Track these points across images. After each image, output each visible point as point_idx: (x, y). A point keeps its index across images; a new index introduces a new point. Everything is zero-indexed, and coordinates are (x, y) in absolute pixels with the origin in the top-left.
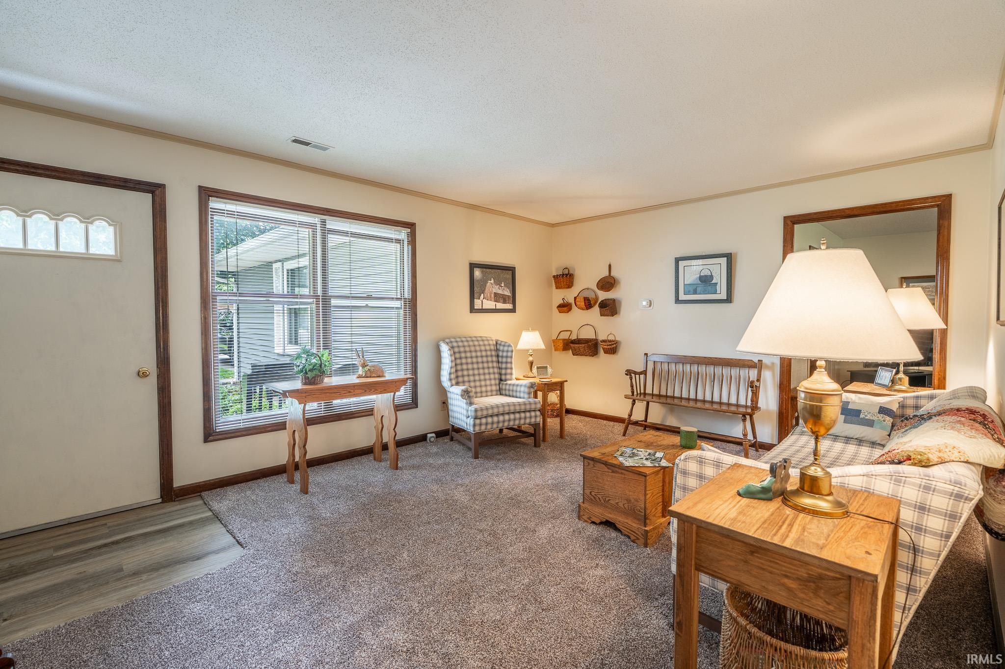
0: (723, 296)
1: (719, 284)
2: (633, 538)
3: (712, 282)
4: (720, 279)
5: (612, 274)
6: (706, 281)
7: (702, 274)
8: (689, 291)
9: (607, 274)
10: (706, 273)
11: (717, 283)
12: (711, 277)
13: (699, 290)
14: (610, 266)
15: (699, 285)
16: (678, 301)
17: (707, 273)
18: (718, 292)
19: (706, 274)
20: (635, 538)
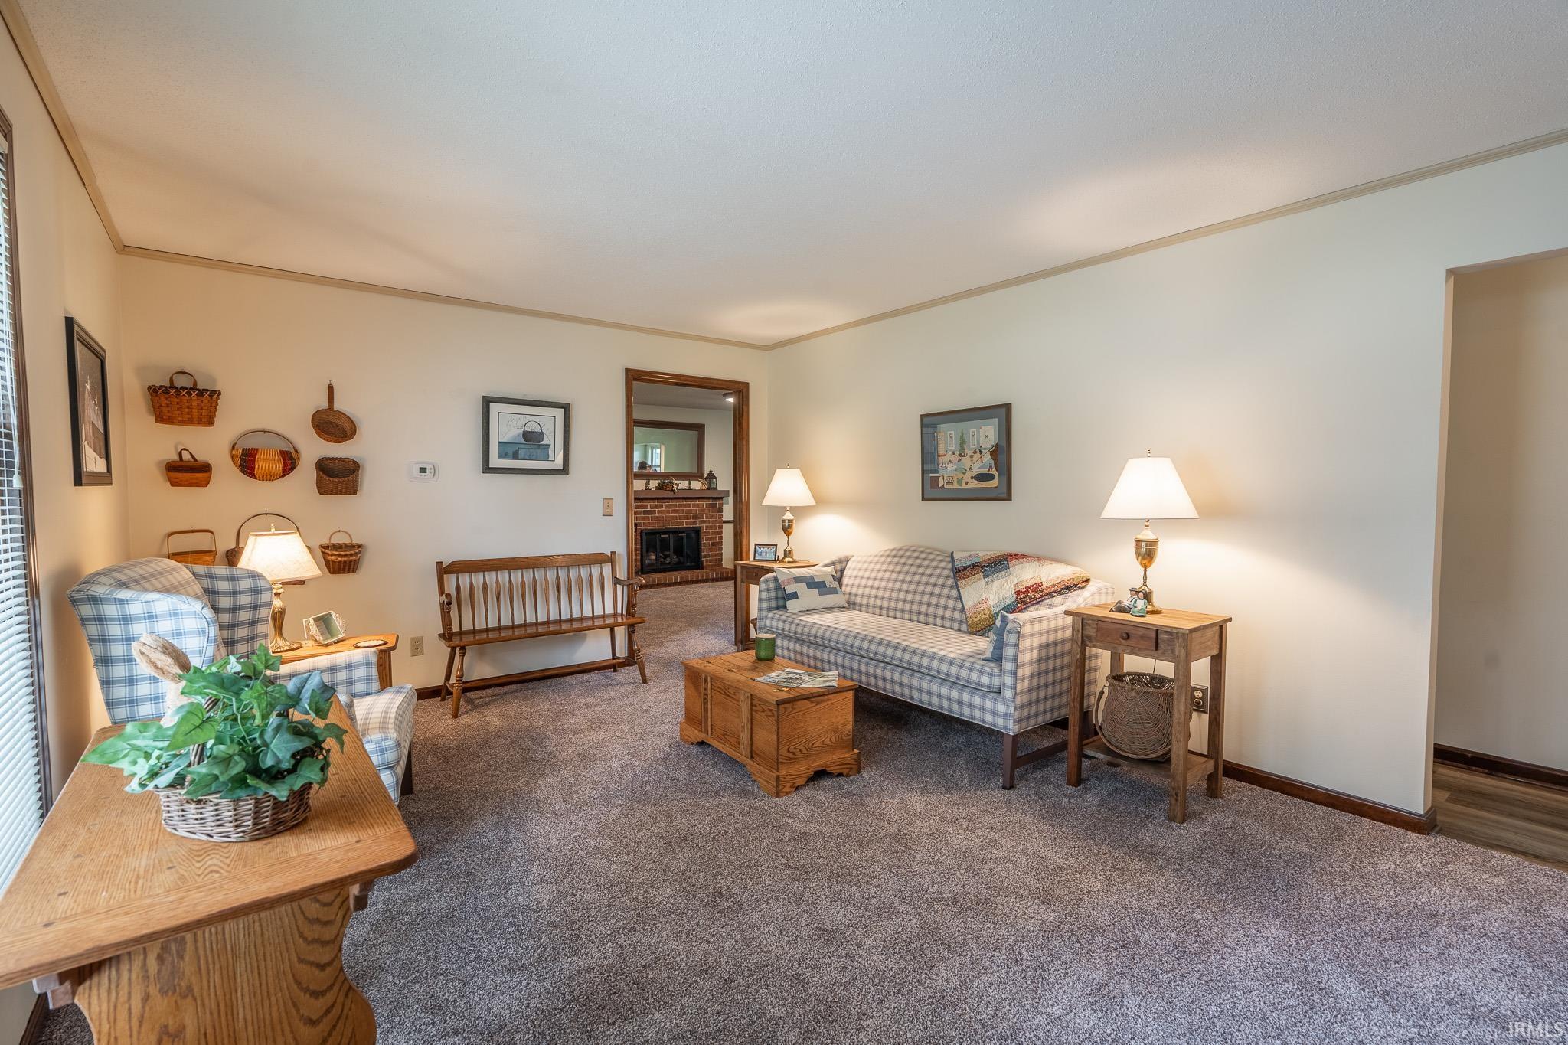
0: (558, 463)
1: (552, 446)
2: (845, 772)
3: (543, 443)
4: (553, 438)
5: (336, 407)
6: (532, 438)
7: (526, 429)
8: (506, 454)
9: (325, 404)
10: (533, 427)
11: (549, 445)
12: (541, 435)
13: (522, 452)
14: (331, 389)
15: (522, 446)
16: (487, 469)
17: (535, 428)
18: (551, 458)
19: (533, 429)
20: (848, 770)
